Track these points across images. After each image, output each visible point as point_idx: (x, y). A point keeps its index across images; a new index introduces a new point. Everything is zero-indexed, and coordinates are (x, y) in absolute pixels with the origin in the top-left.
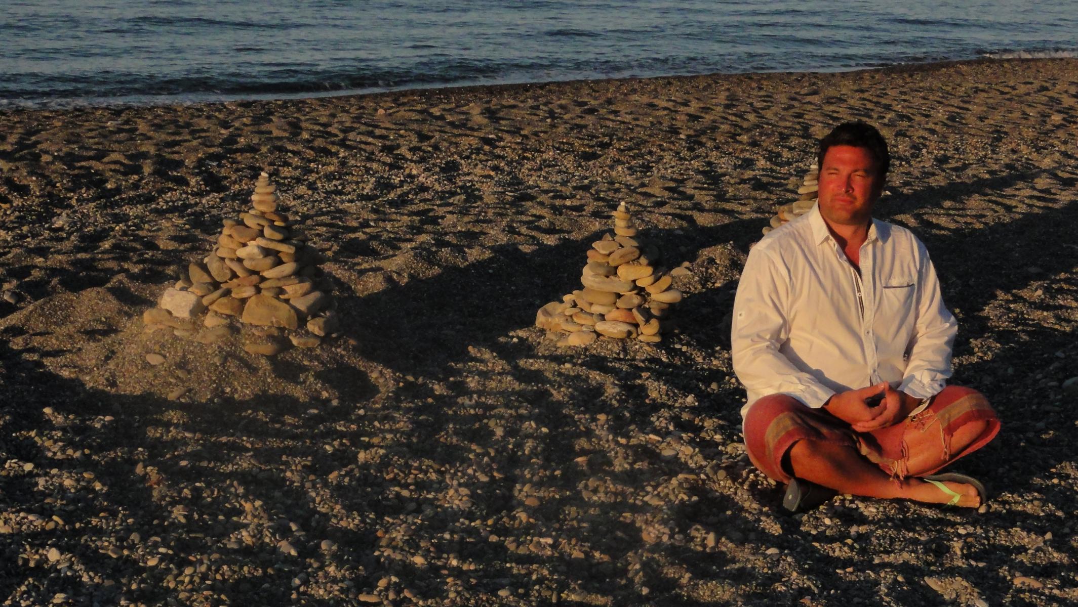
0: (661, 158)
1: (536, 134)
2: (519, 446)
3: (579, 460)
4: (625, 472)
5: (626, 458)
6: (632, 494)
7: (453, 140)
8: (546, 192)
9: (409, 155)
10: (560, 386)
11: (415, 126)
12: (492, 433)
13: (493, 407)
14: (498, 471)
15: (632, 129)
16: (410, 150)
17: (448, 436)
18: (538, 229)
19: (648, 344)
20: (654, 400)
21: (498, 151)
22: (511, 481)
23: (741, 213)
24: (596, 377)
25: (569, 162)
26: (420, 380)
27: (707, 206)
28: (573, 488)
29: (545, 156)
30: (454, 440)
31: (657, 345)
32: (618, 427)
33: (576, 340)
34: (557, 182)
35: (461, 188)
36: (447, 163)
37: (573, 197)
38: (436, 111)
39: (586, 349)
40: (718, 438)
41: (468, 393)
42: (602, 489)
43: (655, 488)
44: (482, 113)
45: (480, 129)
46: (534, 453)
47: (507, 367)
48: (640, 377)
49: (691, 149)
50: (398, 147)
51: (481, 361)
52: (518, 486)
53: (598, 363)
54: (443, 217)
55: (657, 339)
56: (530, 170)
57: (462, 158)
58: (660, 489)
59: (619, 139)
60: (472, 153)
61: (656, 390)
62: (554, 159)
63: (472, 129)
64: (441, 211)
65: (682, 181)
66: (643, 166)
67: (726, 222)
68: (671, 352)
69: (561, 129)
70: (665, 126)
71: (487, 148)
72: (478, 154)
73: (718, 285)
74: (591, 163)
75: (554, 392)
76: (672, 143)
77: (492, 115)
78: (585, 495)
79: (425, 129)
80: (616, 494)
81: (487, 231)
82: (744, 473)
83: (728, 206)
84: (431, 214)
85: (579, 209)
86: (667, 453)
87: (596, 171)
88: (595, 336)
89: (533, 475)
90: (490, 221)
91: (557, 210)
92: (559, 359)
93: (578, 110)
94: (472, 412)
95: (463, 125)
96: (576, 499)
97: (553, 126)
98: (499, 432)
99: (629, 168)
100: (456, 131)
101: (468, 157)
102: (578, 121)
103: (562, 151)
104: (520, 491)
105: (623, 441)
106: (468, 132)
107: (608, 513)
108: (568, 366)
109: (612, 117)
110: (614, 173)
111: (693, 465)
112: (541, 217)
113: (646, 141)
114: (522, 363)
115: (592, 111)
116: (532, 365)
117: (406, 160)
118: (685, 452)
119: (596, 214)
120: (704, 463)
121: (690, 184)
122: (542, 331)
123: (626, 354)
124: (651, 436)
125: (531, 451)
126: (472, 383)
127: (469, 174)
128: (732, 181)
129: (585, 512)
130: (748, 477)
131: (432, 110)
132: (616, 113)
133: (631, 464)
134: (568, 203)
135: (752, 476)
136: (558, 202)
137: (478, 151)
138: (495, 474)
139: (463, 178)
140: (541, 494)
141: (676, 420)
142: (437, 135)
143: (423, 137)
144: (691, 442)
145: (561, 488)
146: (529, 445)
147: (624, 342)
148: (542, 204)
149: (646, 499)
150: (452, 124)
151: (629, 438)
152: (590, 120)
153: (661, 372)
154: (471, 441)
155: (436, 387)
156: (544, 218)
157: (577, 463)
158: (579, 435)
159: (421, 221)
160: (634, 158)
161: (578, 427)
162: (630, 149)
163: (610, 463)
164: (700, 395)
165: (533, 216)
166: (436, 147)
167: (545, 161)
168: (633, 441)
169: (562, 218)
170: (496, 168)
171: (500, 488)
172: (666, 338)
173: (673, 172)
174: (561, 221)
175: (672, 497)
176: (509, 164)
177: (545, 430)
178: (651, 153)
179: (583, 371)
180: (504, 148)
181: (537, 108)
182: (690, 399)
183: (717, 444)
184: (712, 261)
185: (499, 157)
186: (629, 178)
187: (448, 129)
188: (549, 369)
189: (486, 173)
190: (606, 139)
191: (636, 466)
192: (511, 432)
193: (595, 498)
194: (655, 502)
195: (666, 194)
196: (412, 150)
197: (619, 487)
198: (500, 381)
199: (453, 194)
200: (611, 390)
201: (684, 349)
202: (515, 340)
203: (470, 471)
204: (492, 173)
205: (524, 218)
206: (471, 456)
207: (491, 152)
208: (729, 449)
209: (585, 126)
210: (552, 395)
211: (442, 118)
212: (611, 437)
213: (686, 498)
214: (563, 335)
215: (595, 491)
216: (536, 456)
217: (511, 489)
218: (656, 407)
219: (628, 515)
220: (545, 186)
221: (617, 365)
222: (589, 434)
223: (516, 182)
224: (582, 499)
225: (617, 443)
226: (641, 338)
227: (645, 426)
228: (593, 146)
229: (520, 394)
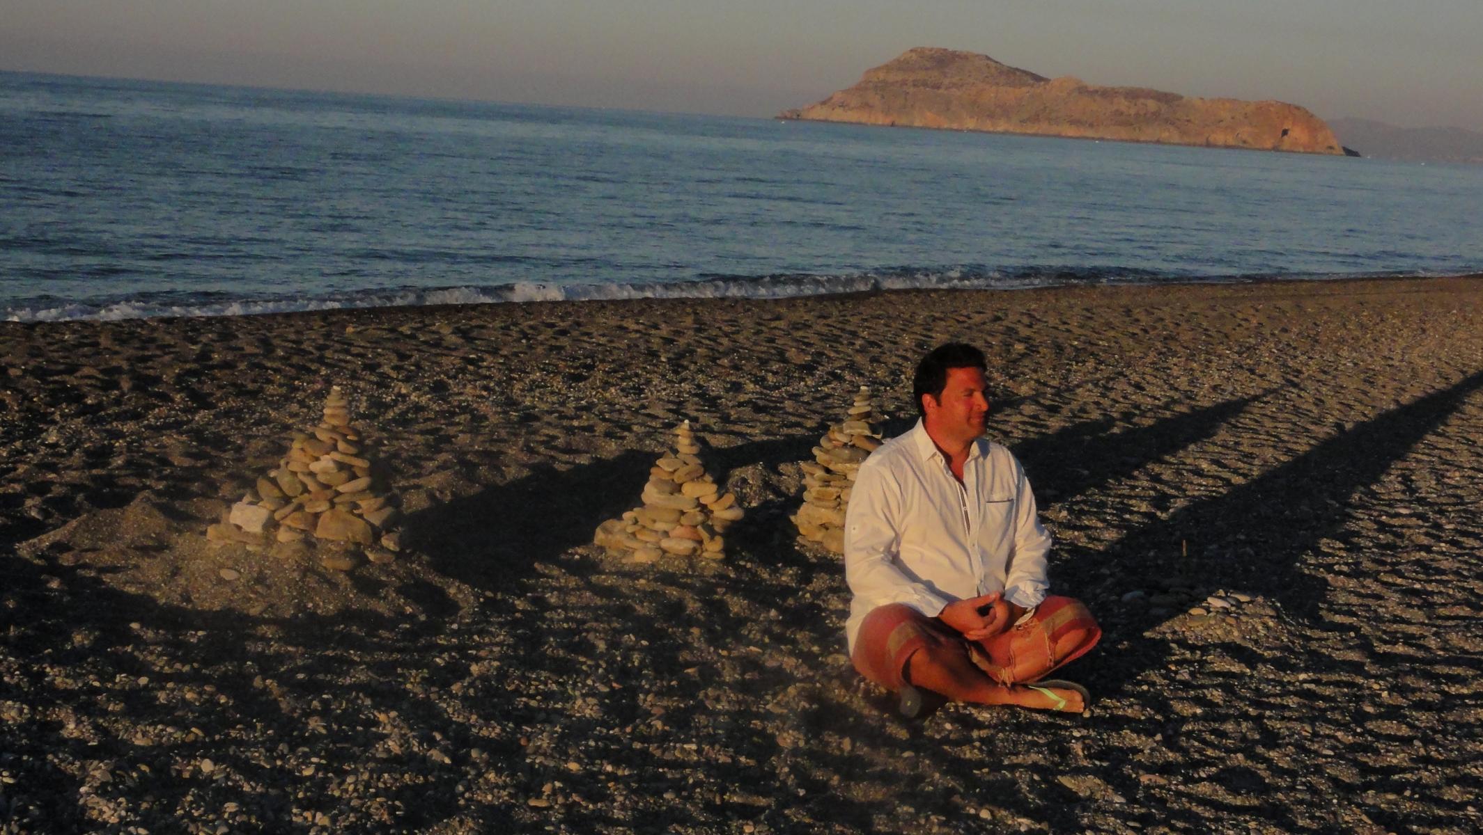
0: (648, 382)
1: (516, 354)
2: (627, 657)
3: (689, 671)
4: (737, 682)
5: (734, 669)
6: (754, 702)
7: (433, 359)
8: (550, 413)
9: (393, 374)
10: (642, 602)
11: (389, 345)
12: (594, 647)
13: (584, 622)
14: (617, 681)
15: (610, 352)
16: (393, 368)
17: (551, 647)
18: (555, 448)
19: (714, 560)
20: (737, 614)
21: (484, 372)
22: (633, 692)
23: (751, 435)
24: (673, 592)
25: (558, 383)
26: (499, 596)
27: (716, 428)
28: (693, 697)
29: (532, 377)
30: (561, 652)
31: (721, 561)
32: (714, 639)
33: (642, 557)
34: (554, 403)
35: (459, 407)
36: (435, 383)
37: (578, 417)
38: (405, 329)
39: (653, 565)
40: (815, 649)
41: (554, 608)
42: (724, 698)
43: (775, 695)
44: (453, 333)
45: (455, 349)
46: (643, 665)
47: (581, 583)
48: (716, 593)
49: (676, 372)
50: (379, 365)
51: (552, 577)
52: (641, 696)
53: (669, 579)
54: (455, 437)
55: (721, 556)
56: (523, 390)
57: (449, 378)
58: (779, 698)
59: (602, 361)
60: (457, 373)
61: (737, 605)
62: (543, 380)
63: (447, 348)
64: (452, 430)
65: (680, 403)
66: (634, 388)
67: (740, 443)
68: (738, 569)
69: (540, 350)
70: (643, 347)
71: (471, 368)
72: (464, 374)
73: (754, 504)
74: (581, 384)
75: (638, 608)
76: (655, 365)
77: (464, 334)
78: (709, 704)
79: (401, 347)
80: (739, 702)
81: (504, 449)
82: (855, 683)
83: (736, 428)
84: (442, 433)
85: (590, 429)
86: (771, 663)
87: (587, 392)
88: (660, 552)
89: (651, 686)
90: (505, 441)
91: (570, 430)
92: (633, 575)
93: (550, 332)
94: (565, 626)
95: (437, 344)
96: (701, 708)
97: (530, 347)
98: (602, 646)
99: (623, 390)
100: (433, 351)
101: (455, 377)
102: (553, 342)
103: (549, 373)
104: (645, 700)
105: (724, 653)
106: (445, 352)
107: (736, 721)
108: (642, 581)
109: (585, 338)
110: (608, 395)
111: (799, 675)
112: (554, 438)
113: (628, 365)
114: (594, 579)
115: (564, 333)
116: (605, 580)
117: (393, 379)
118: (789, 663)
119: (609, 435)
120: (811, 674)
121: (689, 405)
122: (602, 549)
123: (694, 571)
124: (752, 648)
125: (641, 662)
126: (552, 598)
127: (461, 394)
128: (730, 404)
129: (715, 720)
130: (858, 686)
131: (401, 329)
132: (588, 334)
133: (742, 674)
134: (576, 423)
135: (862, 685)
136: (565, 423)
137: (463, 370)
138: (614, 685)
139: (457, 398)
140: (665, 703)
141: (766, 631)
142: (416, 356)
143: (402, 357)
144: (791, 653)
145: (683, 697)
146: (636, 658)
147: (692, 557)
148: (549, 424)
149: (768, 707)
150: (425, 342)
151: (729, 650)
152: (564, 341)
153: (734, 587)
154: (578, 654)
155: (517, 602)
156: (557, 438)
157: (688, 674)
158: (679, 648)
159: (435, 439)
160: (622, 379)
161: (675, 640)
162: (615, 371)
163: (719, 675)
164: (781, 610)
165: (547, 435)
166: (418, 366)
167: (533, 381)
168: (735, 653)
169: (577, 438)
170: (486, 388)
171: (624, 697)
172: (730, 555)
173: (667, 394)
174: (578, 441)
175: (793, 705)
176: (499, 383)
177: (644, 643)
178: (637, 375)
179: (658, 586)
180: (488, 368)
181: (507, 328)
182: (773, 613)
183: (817, 656)
184: (744, 481)
185: (486, 377)
186: (624, 400)
187: (424, 347)
188: (624, 585)
189: (478, 392)
190: (589, 361)
191: (747, 677)
192: (613, 645)
193: (719, 707)
194: (778, 710)
195: (670, 415)
196: (395, 368)
197: (740, 697)
198: (580, 596)
199: (453, 414)
200: (693, 605)
201: (749, 565)
202: (577, 557)
203: (589, 682)
204: (485, 393)
205: (538, 438)
206: (584, 668)
207: (478, 374)
208: (830, 660)
209: (562, 348)
210: (635, 610)
211: (412, 337)
212: (712, 649)
213: (807, 706)
214: (626, 552)
215: (718, 700)
216: (646, 667)
217: (634, 697)
218: (741, 621)
219: (757, 722)
220: (545, 407)
221: (689, 581)
222: (687, 646)
223: (511, 403)
224: (706, 708)
225: (719, 655)
226: (705, 554)
227: (740, 640)
228: (577, 368)
229: (606, 608)
